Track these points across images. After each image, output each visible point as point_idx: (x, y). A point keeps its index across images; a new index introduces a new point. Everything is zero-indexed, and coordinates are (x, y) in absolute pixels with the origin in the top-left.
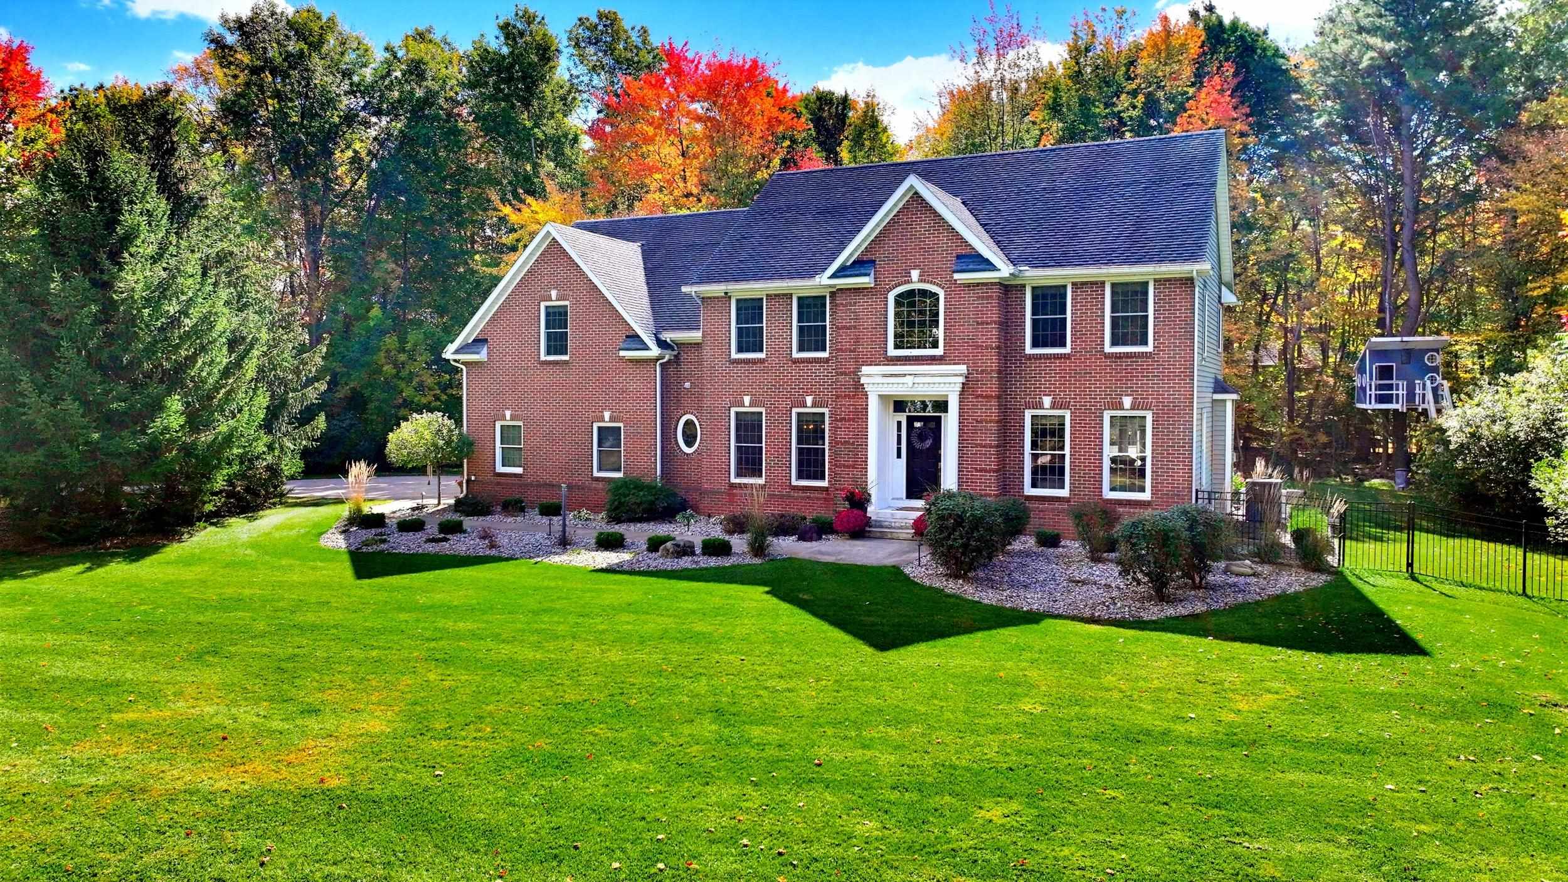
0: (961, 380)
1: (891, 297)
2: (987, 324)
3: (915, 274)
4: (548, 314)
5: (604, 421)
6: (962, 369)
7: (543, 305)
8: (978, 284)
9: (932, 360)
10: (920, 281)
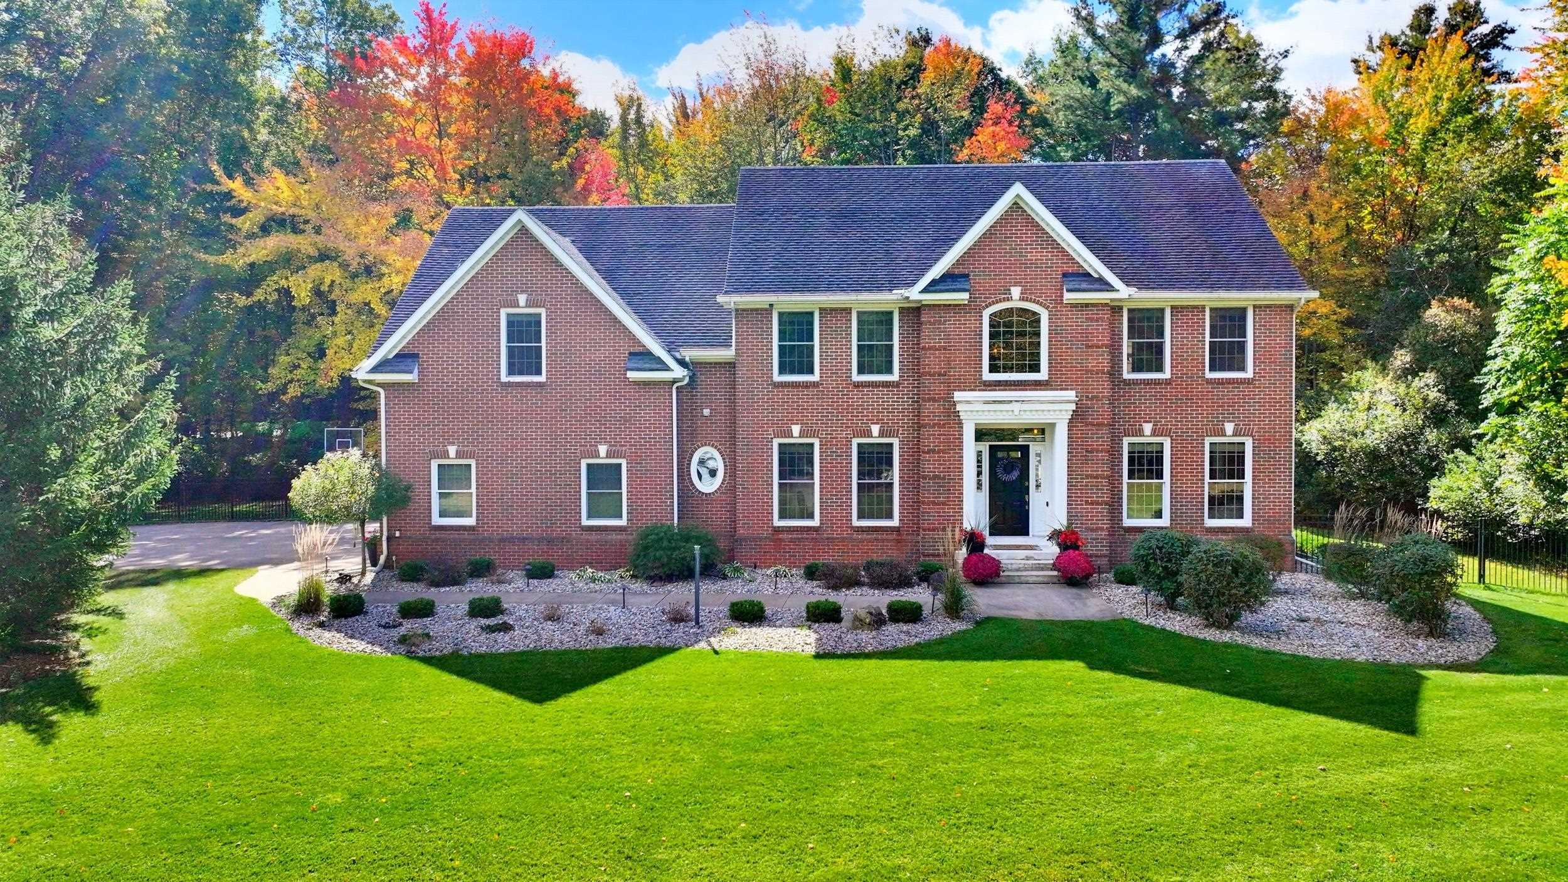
0: (1073, 407)
1: (986, 314)
2: (1098, 347)
3: (1016, 292)
4: (510, 324)
5: (598, 456)
6: (1071, 395)
7: (504, 312)
8: (1087, 305)
9: (1037, 385)
10: (1022, 299)
